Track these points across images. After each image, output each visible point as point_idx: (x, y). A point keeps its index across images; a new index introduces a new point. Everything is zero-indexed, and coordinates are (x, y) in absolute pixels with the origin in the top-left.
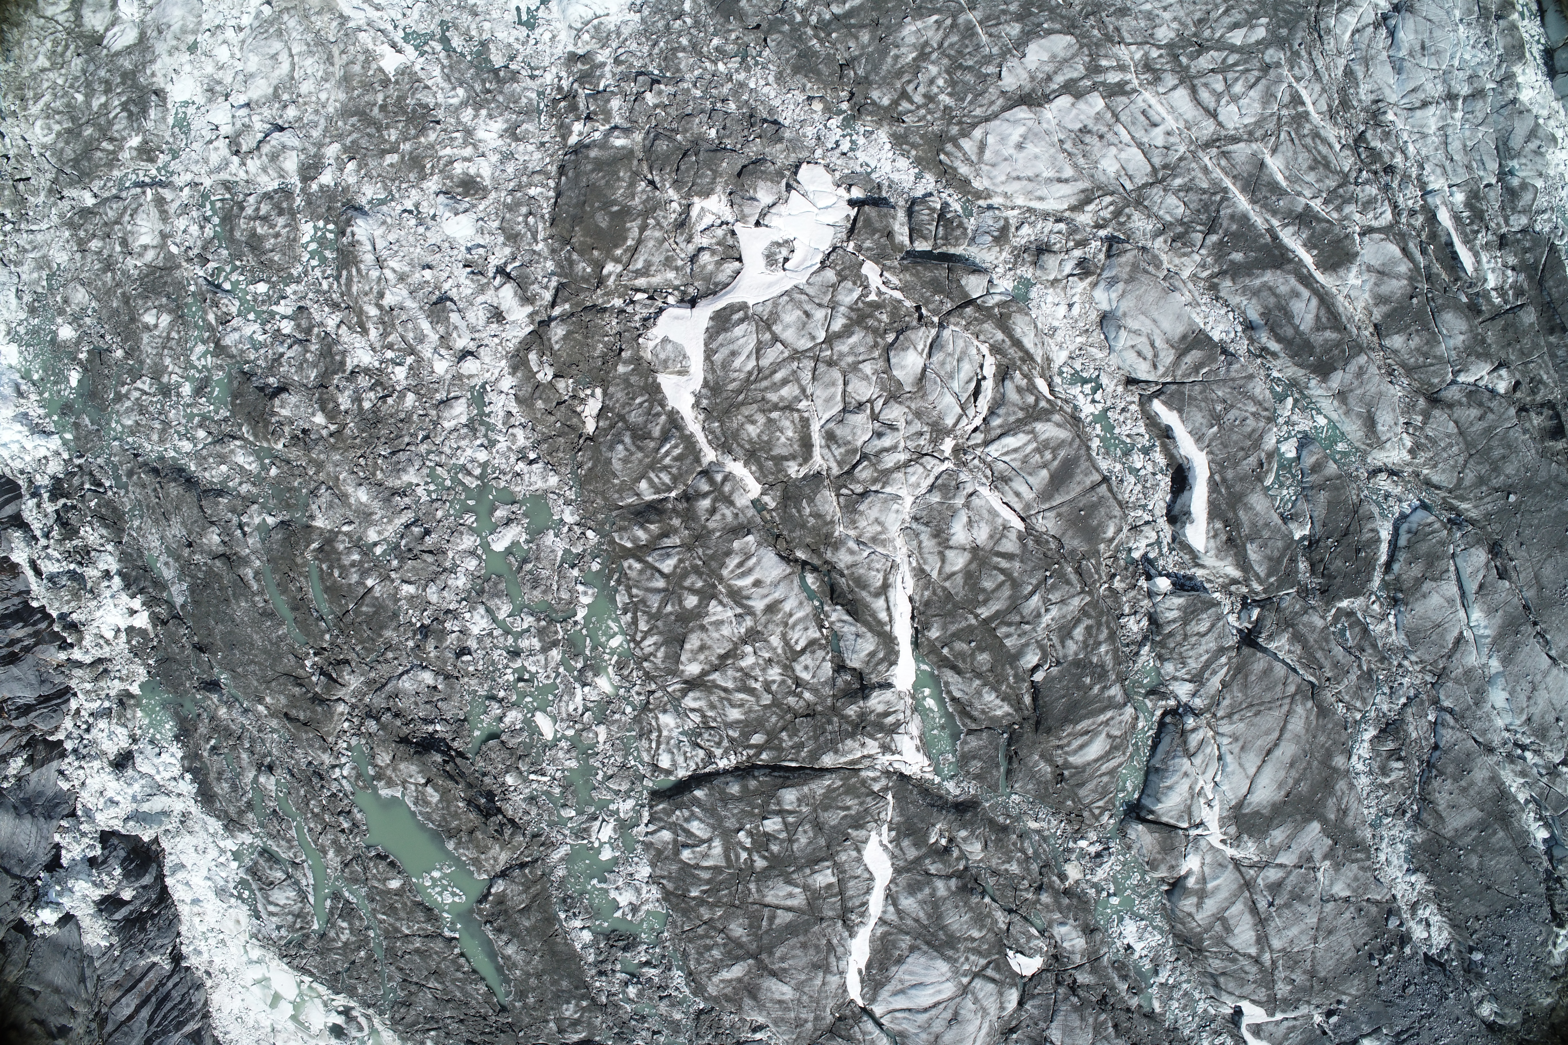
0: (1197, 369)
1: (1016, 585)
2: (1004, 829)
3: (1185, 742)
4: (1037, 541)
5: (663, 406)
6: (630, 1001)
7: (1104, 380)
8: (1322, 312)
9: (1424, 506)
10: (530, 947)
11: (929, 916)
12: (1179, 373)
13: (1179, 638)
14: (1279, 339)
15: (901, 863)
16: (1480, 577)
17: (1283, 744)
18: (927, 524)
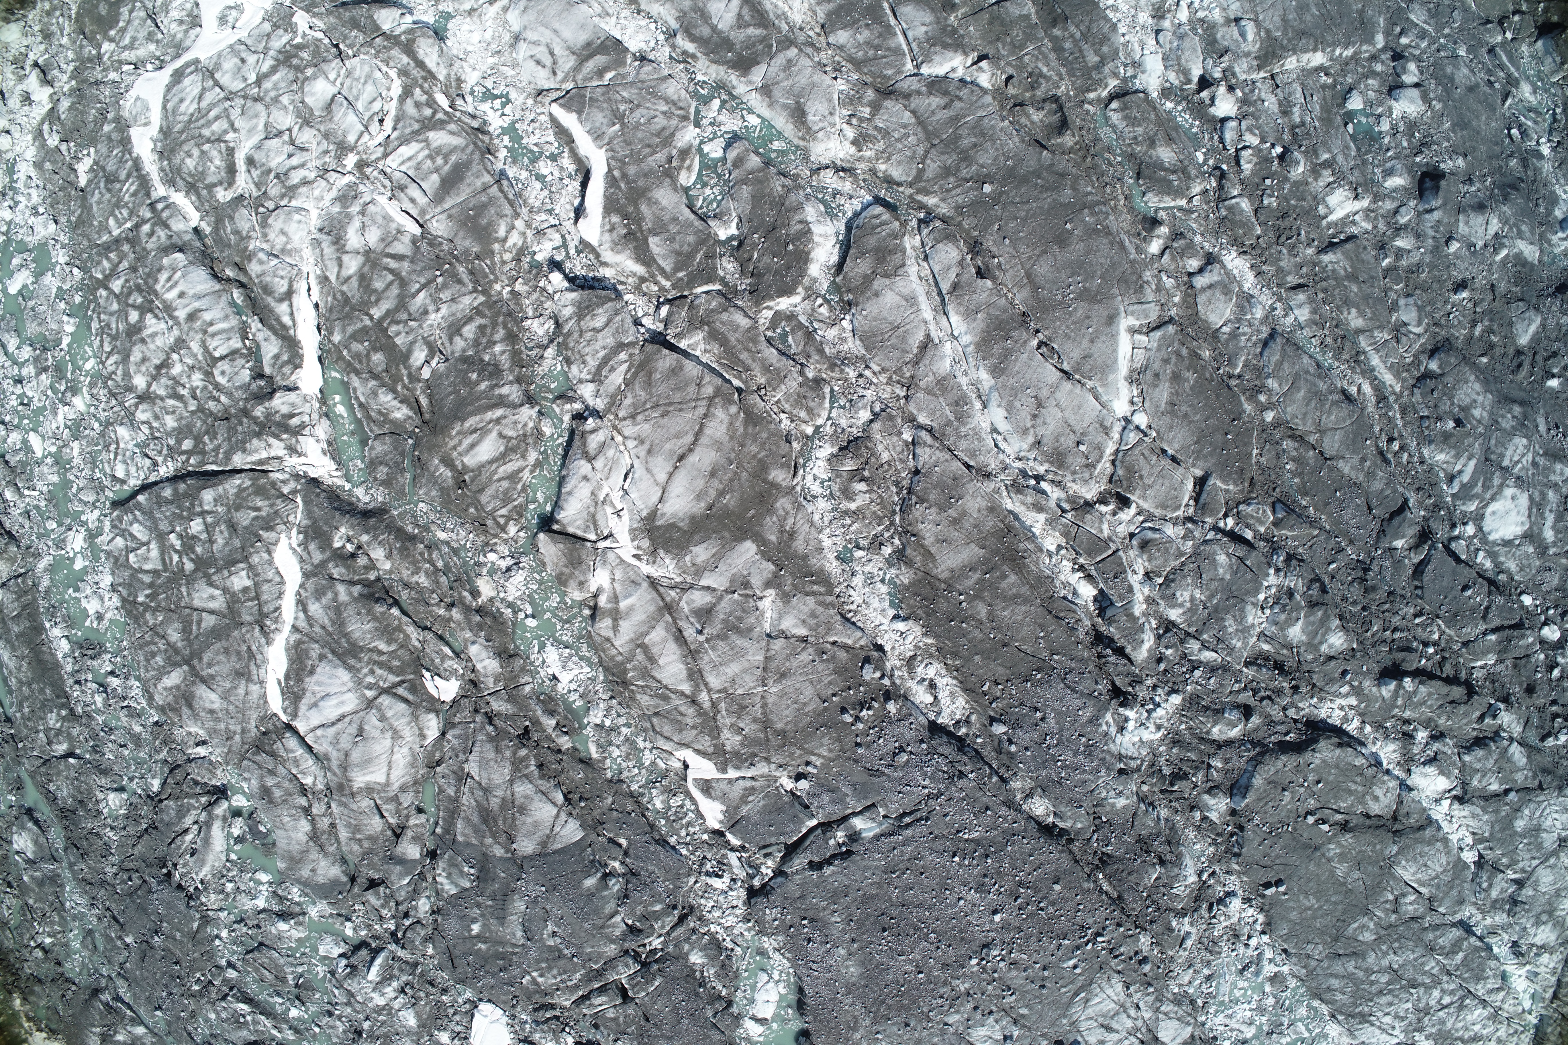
0: (600, 73)
1: (403, 283)
2: (413, 538)
3: (584, 444)
4: (431, 244)
5: (130, 154)
6: (99, 712)
7: (513, 95)
8: (746, 11)
9: (878, 200)
10: (19, 653)
11: (333, 623)
12: (580, 77)
13: (576, 335)
14: (693, 38)
15: (309, 567)
16: (952, 275)
17: (698, 449)
18: (328, 234)
